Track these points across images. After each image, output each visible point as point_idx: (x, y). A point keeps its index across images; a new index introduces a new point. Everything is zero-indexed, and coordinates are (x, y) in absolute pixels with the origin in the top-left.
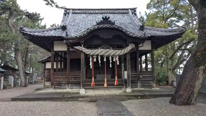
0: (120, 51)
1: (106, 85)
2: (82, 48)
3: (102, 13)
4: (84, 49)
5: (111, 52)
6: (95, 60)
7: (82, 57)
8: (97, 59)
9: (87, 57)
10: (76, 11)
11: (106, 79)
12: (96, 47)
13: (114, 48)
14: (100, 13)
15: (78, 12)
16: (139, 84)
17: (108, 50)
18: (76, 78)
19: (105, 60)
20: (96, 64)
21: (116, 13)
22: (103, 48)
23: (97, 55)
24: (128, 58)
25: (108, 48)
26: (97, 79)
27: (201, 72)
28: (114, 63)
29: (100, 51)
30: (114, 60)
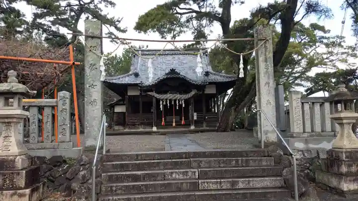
0: (185, 95)
1: (174, 124)
2: (154, 94)
3: (172, 54)
4: (155, 94)
5: (178, 96)
6: (164, 103)
7: (154, 100)
8: (166, 102)
9: (158, 101)
10: (145, 52)
11: (174, 120)
12: (166, 92)
13: (181, 93)
14: (170, 55)
15: (147, 53)
16: (205, 125)
17: (175, 95)
18: (149, 119)
19: (173, 103)
20: (165, 106)
21: (186, 54)
22: (171, 93)
23: (167, 99)
24: (192, 101)
25: (176, 93)
26: (168, 120)
27: (233, 111)
28: (180, 106)
29: (169, 96)
30: (181, 103)
